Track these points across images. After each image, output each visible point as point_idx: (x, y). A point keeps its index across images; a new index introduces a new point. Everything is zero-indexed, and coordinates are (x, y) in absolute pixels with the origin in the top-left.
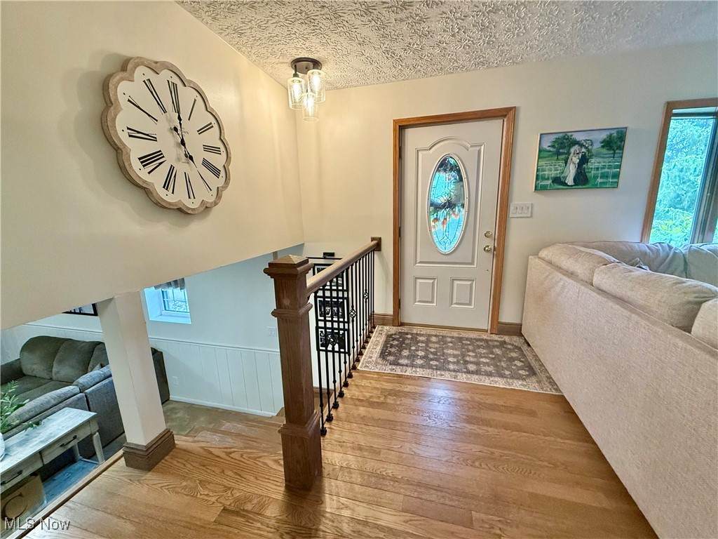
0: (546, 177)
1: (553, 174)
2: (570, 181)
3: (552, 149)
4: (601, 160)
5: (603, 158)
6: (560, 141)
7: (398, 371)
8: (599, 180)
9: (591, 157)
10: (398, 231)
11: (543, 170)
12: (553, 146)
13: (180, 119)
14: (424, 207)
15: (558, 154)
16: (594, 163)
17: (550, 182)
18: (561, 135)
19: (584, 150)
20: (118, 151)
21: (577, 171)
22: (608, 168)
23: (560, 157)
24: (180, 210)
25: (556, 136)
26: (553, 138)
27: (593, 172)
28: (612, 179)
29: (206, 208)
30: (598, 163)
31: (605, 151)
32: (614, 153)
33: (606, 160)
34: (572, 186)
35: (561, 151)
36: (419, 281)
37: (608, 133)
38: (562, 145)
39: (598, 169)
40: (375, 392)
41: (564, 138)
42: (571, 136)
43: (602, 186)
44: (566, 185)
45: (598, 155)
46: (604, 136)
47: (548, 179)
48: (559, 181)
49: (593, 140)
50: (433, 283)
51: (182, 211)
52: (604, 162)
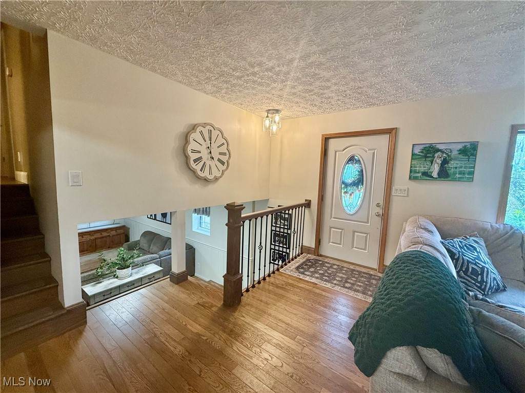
0: (418, 171)
1: (422, 169)
2: (435, 175)
3: (421, 154)
4: (458, 162)
5: (460, 161)
6: (427, 149)
7: (301, 276)
8: (458, 176)
9: (451, 160)
10: (321, 197)
11: (415, 167)
12: (422, 152)
13: (211, 143)
14: (338, 184)
15: (426, 157)
16: (452, 164)
17: (420, 174)
18: (427, 145)
19: (445, 155)
20: (187, 158)
21: (440, 168)
22: (465, 168)
23: (427, 159)
24: (205, 179)
25: (424, 146)
26: (422, 147)
27: (452, 170)
28: (468, 176)
29: (216, 179)
30: (457, 164)
31: (461, 156)
32: (469, 158)
33: (463, 162)
34: (436, 178)
35: (428, 155)
36: (333, 229)
37: (463, 145)
38: (429, 152)
39: (456, 168)
40: (283, 282)
41: (430, 147)
42: (435, 146)
43: (460, 180)
44: (432, 177)
45: (455, 159)
46: (460, 147)
47: (419, 173)
48: (427, 175)
49: (452, 150)
50: (341, 232)
51: (206, 180)
52: (461, 164)
